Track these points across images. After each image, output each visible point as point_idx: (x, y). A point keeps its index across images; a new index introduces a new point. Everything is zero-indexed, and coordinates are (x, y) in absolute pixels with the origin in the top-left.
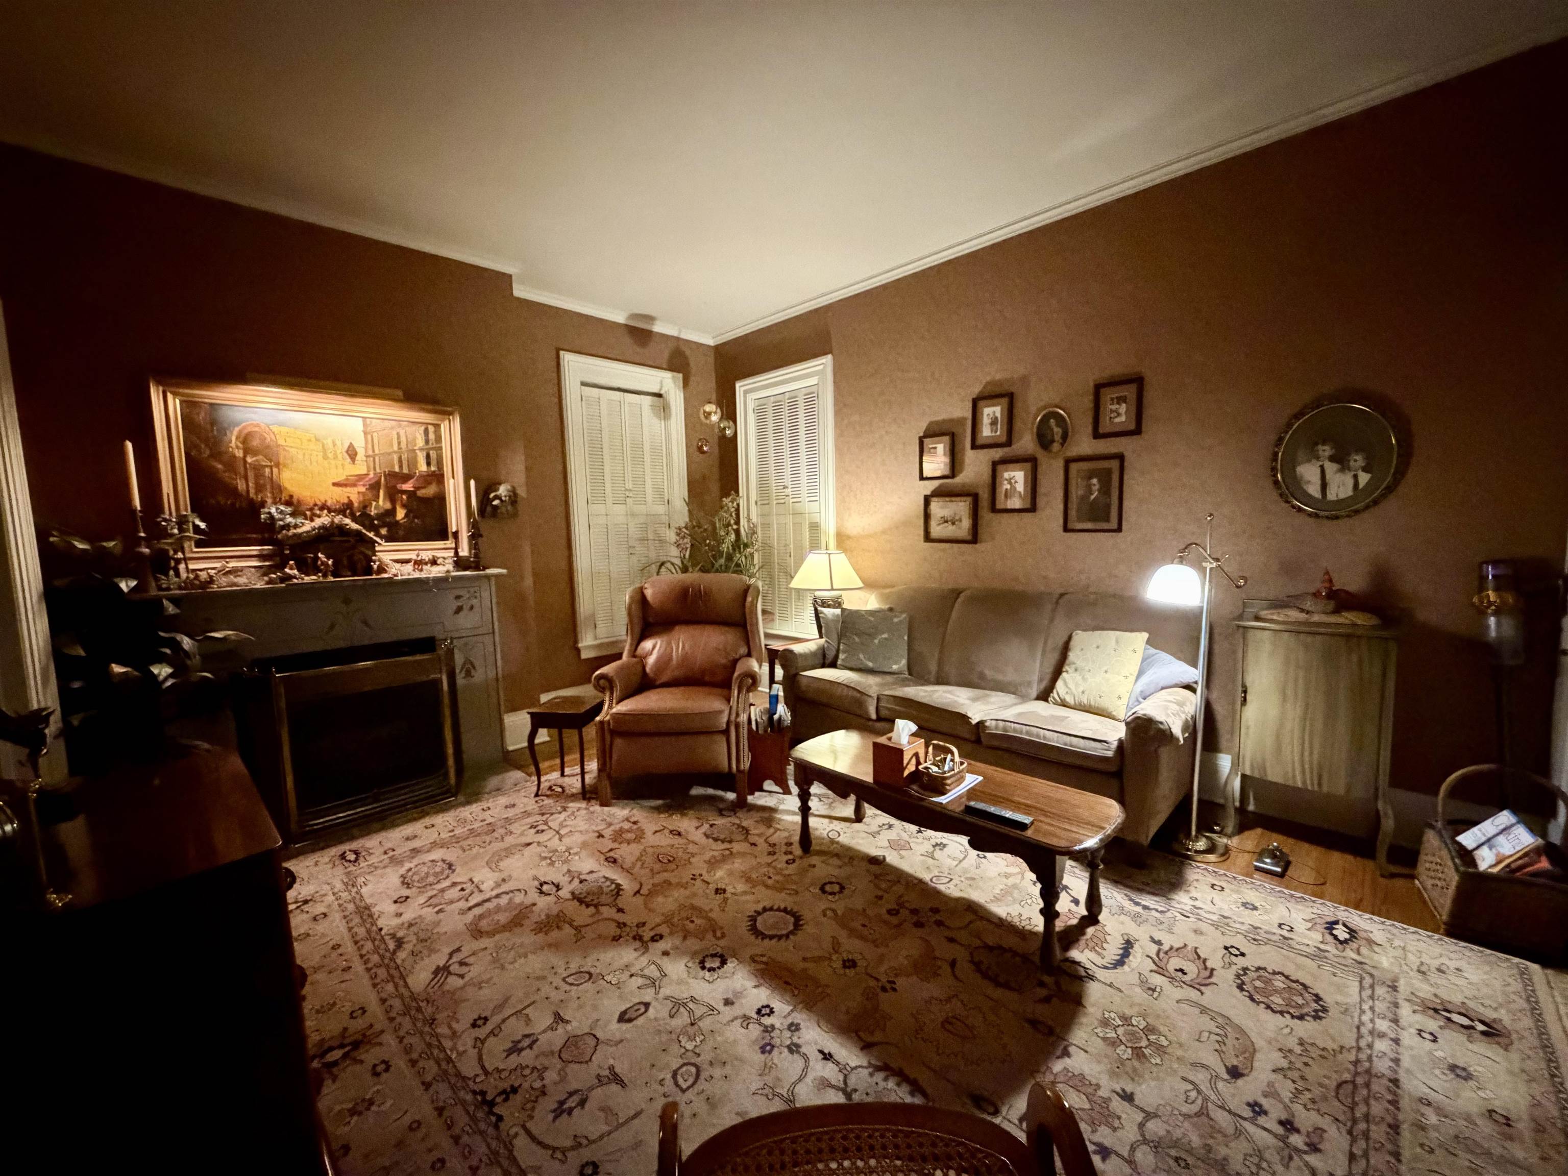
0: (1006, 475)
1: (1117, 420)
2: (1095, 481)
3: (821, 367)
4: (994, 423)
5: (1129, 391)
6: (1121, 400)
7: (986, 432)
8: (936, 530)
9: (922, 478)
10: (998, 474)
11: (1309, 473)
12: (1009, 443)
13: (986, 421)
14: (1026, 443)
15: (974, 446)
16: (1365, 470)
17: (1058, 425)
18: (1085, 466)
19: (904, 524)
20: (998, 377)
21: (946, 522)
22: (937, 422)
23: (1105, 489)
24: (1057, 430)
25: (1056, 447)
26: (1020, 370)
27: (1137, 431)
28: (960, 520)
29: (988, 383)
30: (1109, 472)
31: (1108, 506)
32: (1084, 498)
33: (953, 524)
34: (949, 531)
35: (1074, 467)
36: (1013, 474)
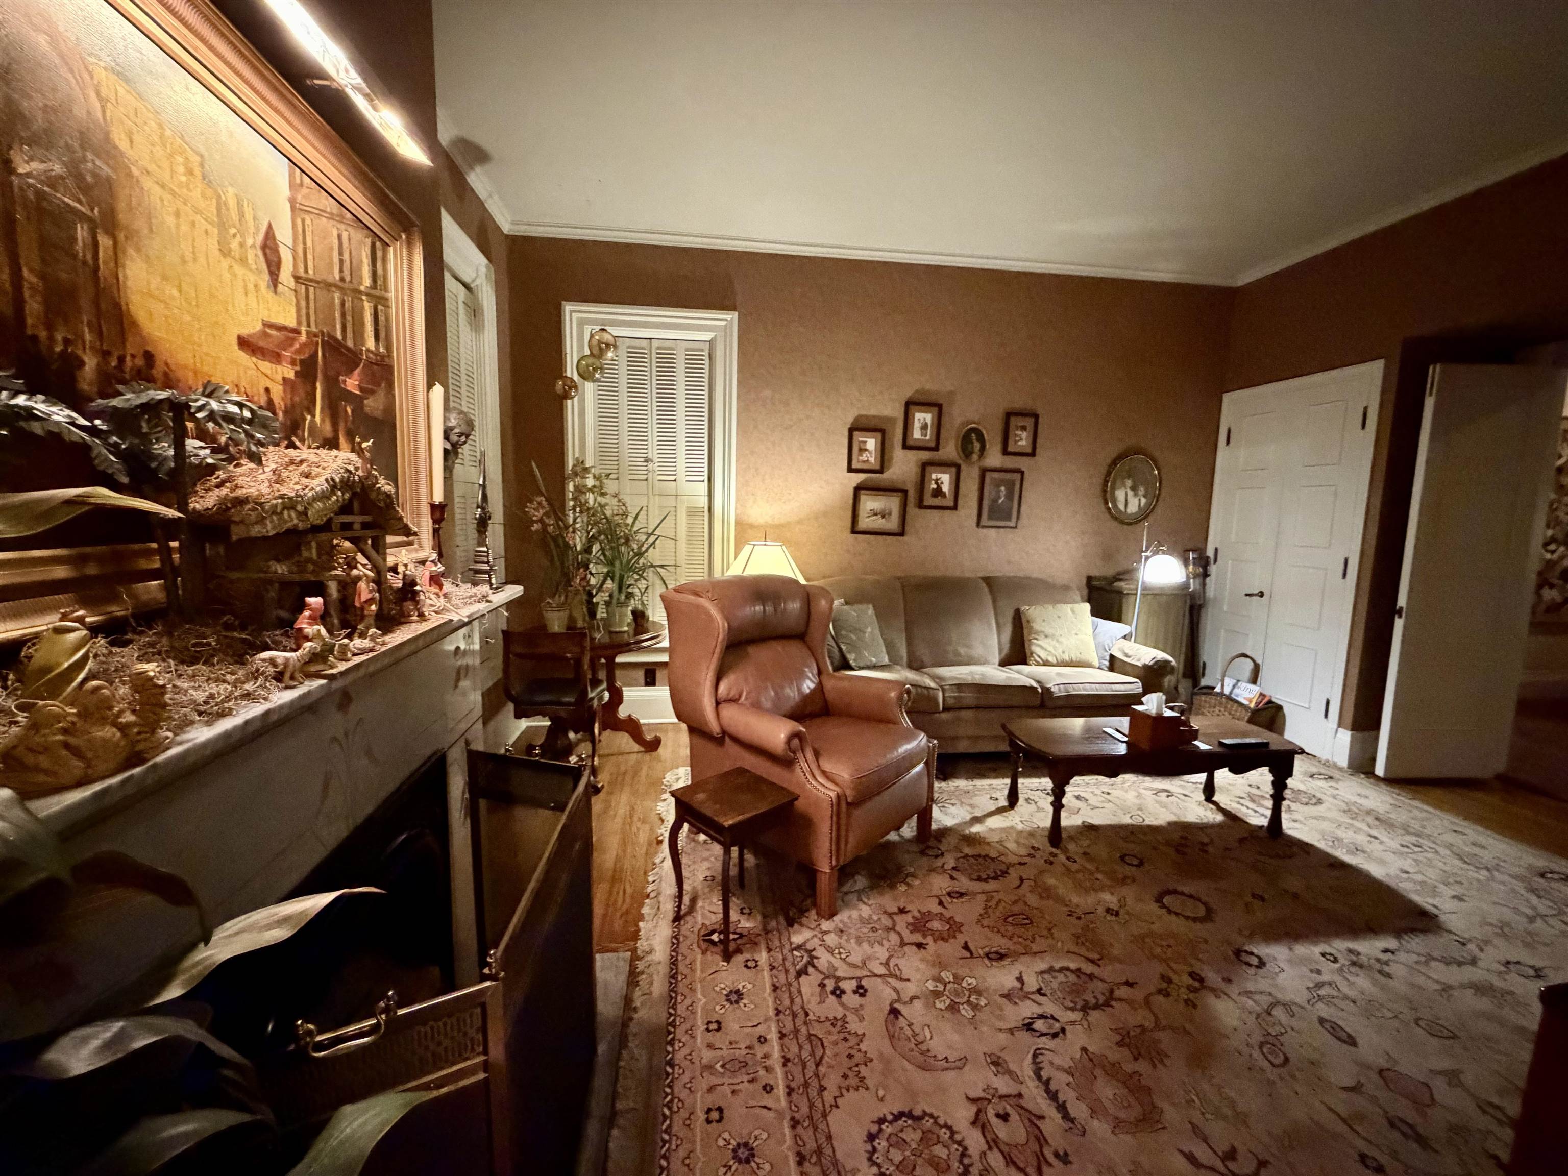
0: (934, 476)
1: (1020, 443)
2: (1003, 488)
3: (724, 323)
4: (924, 427)
5: (1029, 422)
6: (1024, 428)
7: (917, 434)
8: (865, 522)
9: (850, 470)
10: (927, 474)
11: (1120, 494)
12: (936, 448)
13: (917, 425)
14: (950, 450)
15: (905, 446)
16: (1145, 496)
17: (978, 440)
18: (996, 475)
19: (825, 515)
20: (928, 386)
21: (876, 514)
22: (866, 417)
23: (1010, 496)
24: (977, 446)
25: (975, 457)
26: (948, 386)
27: (1033, 454)
28: (890, 514)
29: (917, 391)
30: (1013, 483)
31: (1011, 509)
32: (995, 501)
33: (883, 517)
34: (878, 523)
35: (989, 476)
36: (939, 476)
